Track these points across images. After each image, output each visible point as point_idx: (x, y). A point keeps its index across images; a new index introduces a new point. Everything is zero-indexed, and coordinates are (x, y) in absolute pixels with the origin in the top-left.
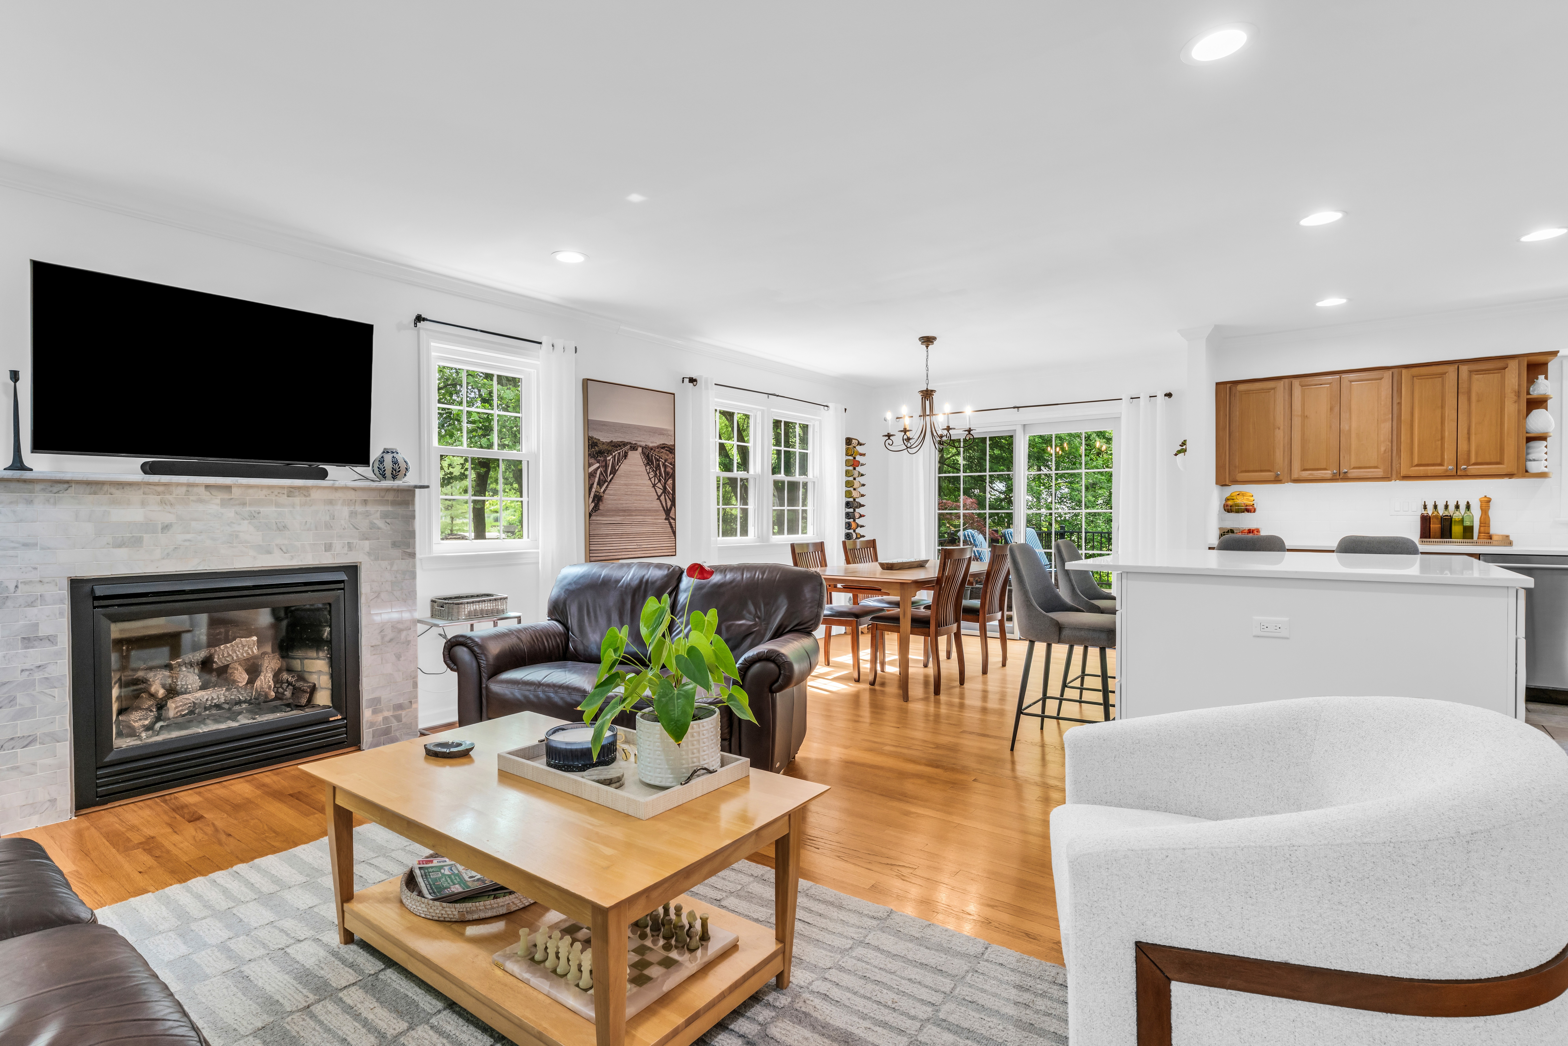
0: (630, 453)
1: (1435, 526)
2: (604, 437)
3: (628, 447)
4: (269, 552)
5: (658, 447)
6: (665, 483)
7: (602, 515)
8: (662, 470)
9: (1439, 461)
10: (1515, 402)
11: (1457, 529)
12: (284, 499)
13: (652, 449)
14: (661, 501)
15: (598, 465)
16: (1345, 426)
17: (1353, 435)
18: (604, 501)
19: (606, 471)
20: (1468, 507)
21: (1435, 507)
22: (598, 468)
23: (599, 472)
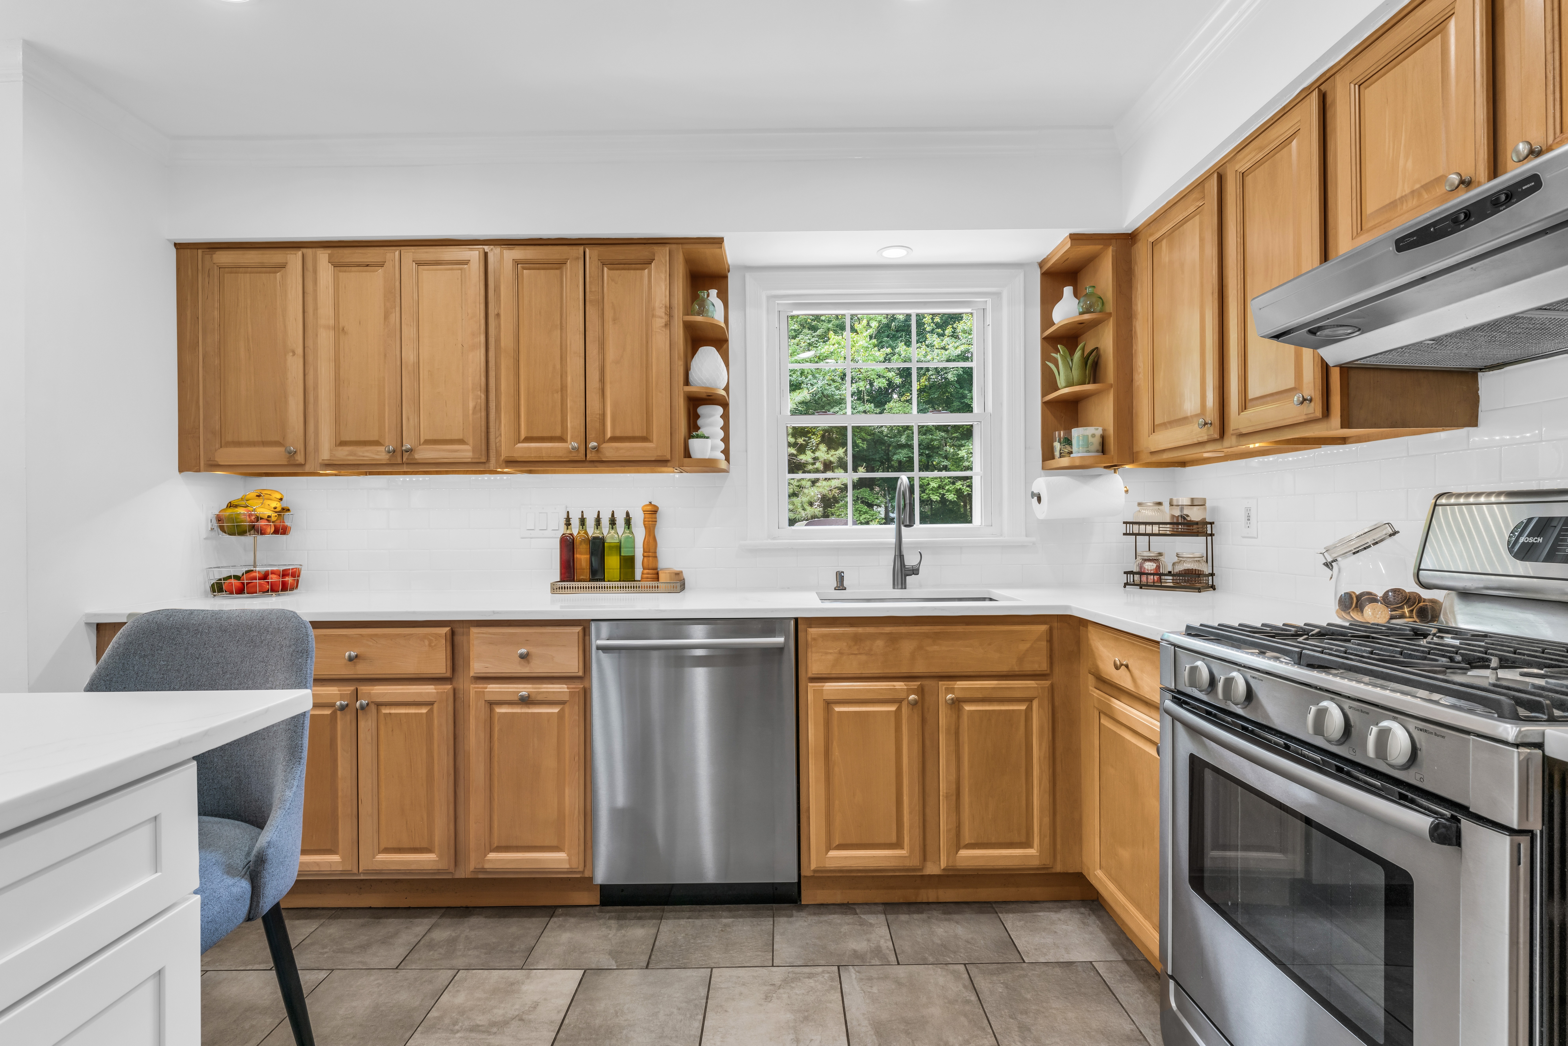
1: (583, 558)
9: (558, 433)
10: (666, 325)
11: (612, 562)
16: (409, 356)
17: (424, 374)
20: (628, 521)
21: (583, 521)
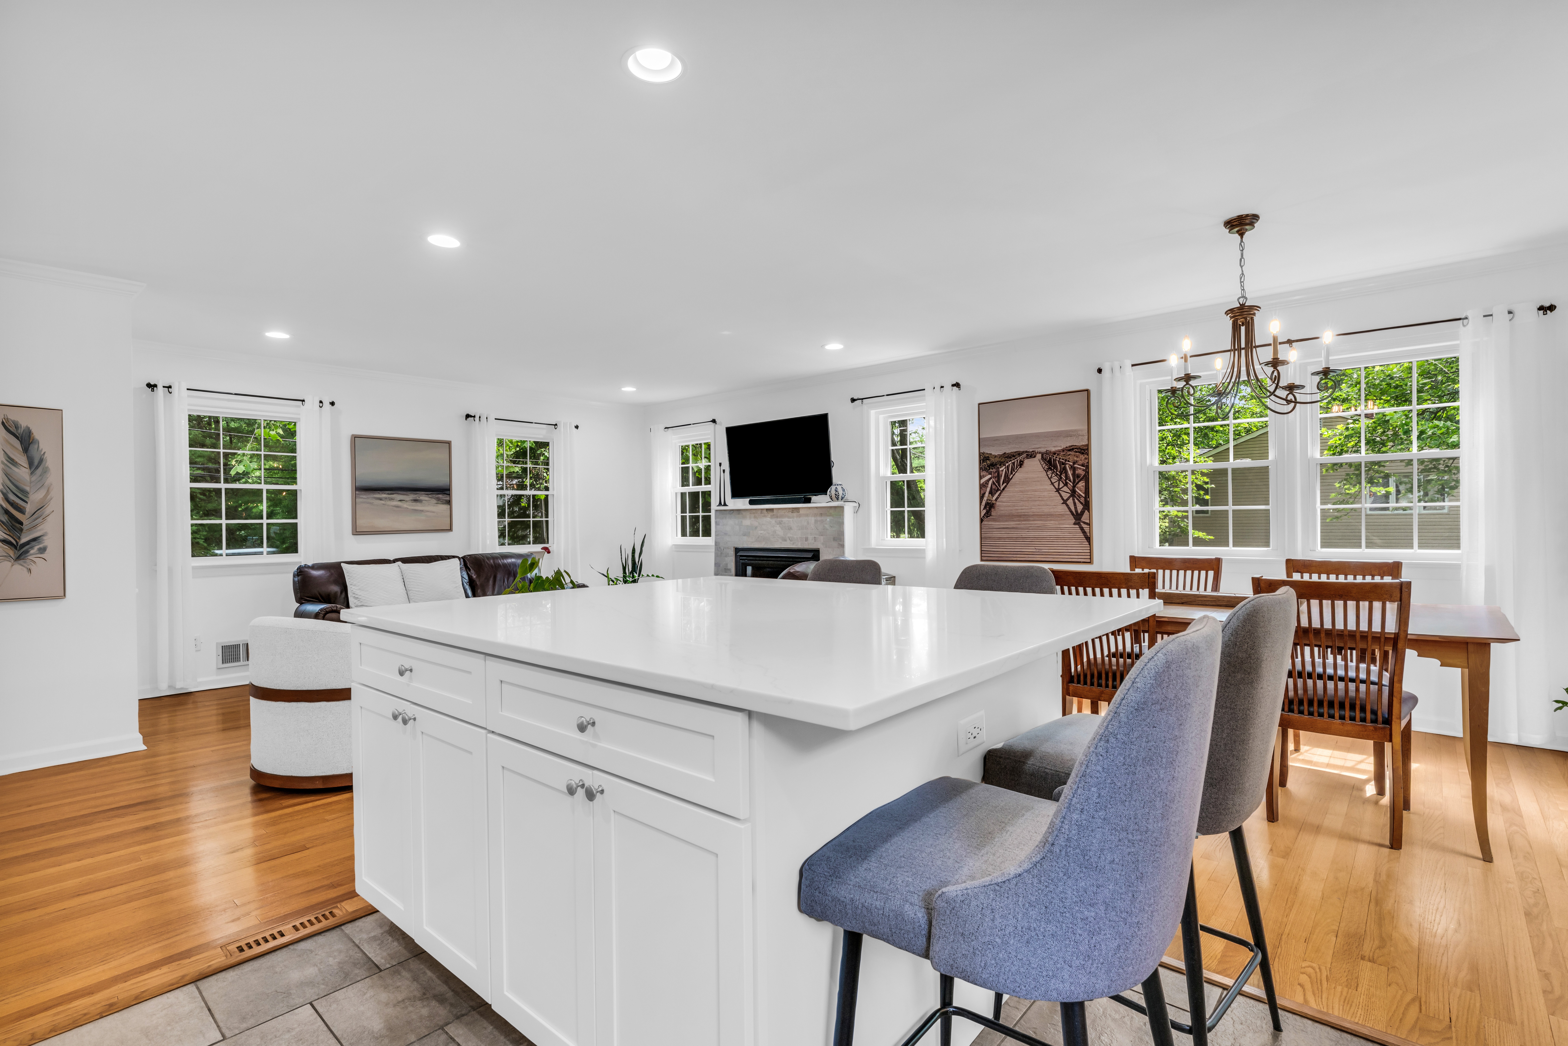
0: (1027, 462)
2: (996, 451)
3: (1025, 455)
4: (786, 541)
5: (1063, 451)
6: (1074, 487)
7: (994, 520)
8: (1070, 473)
12: (790, 514)
13: (1055, 454)
14: (1067, 505)
15: (990, 476)
18: (996, 508)
19: (998, 482)
22: (990, 479)
23: (990, 482)
